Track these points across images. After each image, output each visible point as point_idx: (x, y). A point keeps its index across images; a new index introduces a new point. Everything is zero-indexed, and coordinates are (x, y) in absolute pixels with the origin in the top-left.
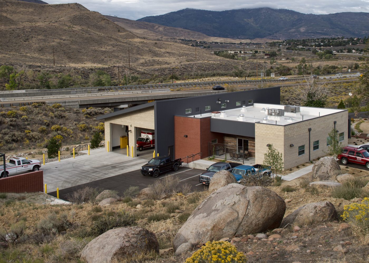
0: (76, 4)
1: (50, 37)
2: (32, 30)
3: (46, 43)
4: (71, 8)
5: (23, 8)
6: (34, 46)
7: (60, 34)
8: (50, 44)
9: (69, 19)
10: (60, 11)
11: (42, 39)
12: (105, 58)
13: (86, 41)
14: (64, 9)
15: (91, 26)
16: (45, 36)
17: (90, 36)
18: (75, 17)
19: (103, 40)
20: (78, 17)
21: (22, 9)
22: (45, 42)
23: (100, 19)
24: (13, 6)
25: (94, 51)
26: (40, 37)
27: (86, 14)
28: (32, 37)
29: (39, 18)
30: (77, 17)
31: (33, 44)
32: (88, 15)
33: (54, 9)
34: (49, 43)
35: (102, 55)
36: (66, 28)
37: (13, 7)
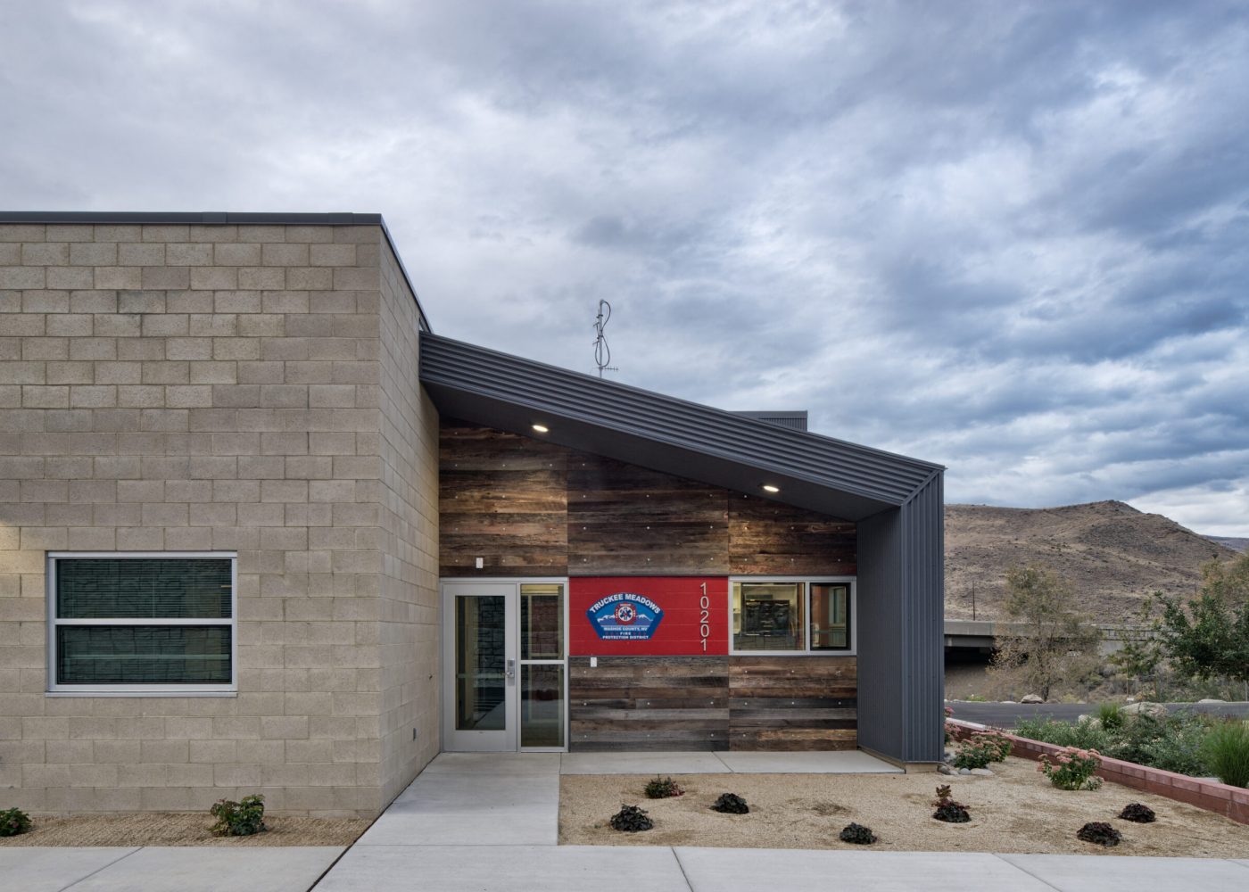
0: (1111, 502)
1: (997, 567)
2: (957, 554)
3: (984, 581)
4: (1098, 512)
5: (981, 520)
6: (953, 588)
7: (1025, 561)
8: (992, 583)
9: (1076, 535)
10: (1069, 522)
11: (976, 573)
12: (1134, 616)
13: (1089, 576)
14: (1078, 515)
15: (1134, 547)
16: (986, 566)
17: (1104, 565)
18: (1095, 529)
19: (1142, 574)
20: (1103, 528)
21: (979, 522)
22: (982, 579)
23: (1163, 531)
24: (961, 516)
25: (1105, 599)
26: (972, 569)
27: (1125, 522)
28: (954, 569)
29: (1015, 537)
30: (1100, 530)
31: (952, 583)
32: (1130, 524)
33: (1055, 516)
34: (991, 581)
35: (1127, 608)
36: (1046, 548)
37: (961, 519)
